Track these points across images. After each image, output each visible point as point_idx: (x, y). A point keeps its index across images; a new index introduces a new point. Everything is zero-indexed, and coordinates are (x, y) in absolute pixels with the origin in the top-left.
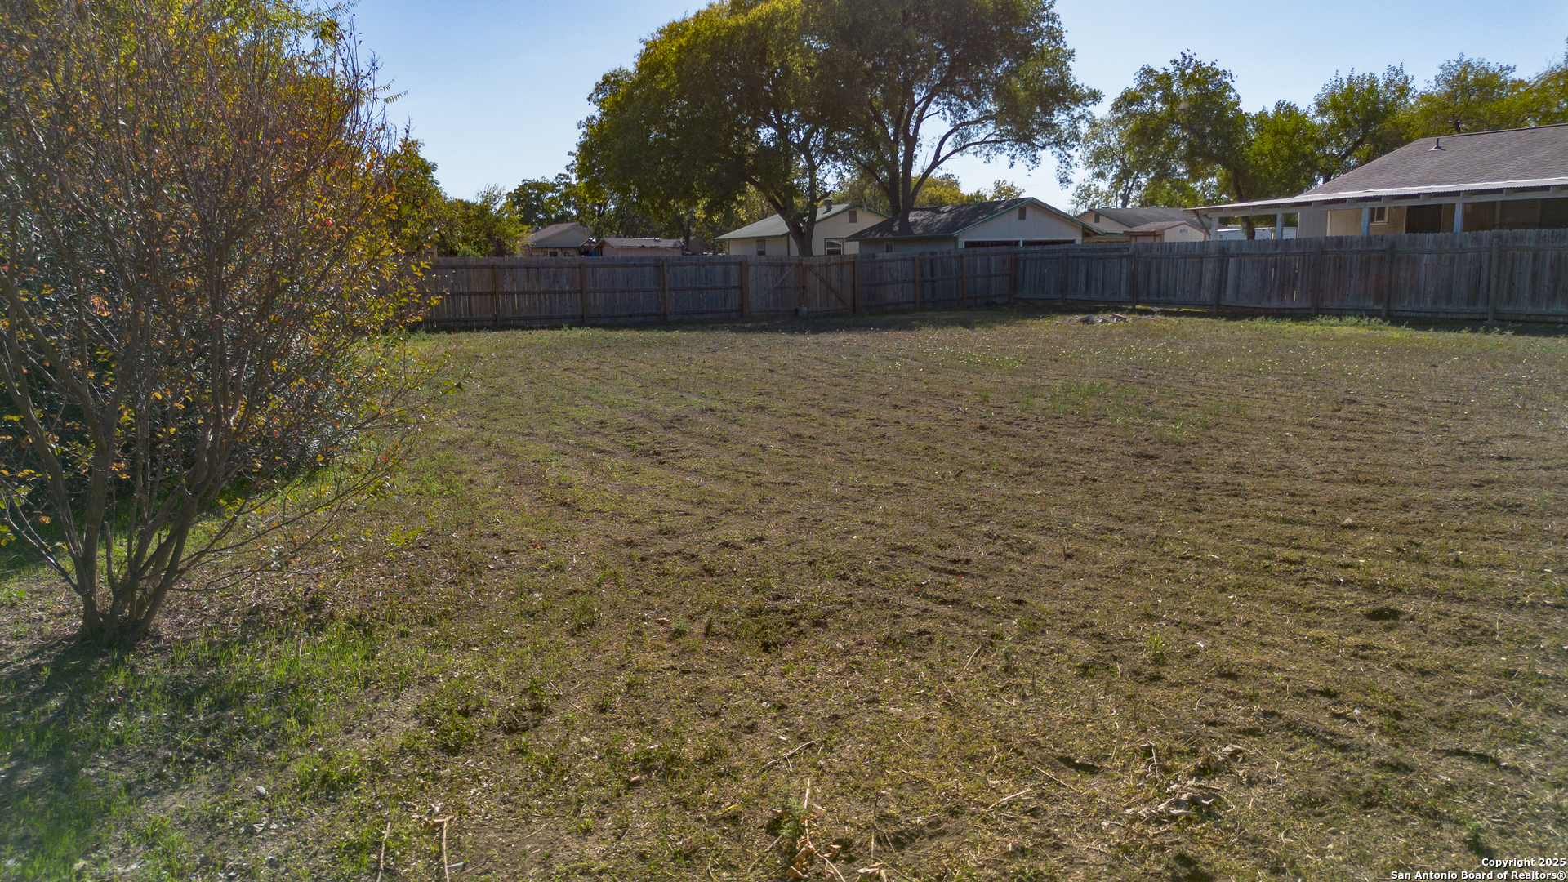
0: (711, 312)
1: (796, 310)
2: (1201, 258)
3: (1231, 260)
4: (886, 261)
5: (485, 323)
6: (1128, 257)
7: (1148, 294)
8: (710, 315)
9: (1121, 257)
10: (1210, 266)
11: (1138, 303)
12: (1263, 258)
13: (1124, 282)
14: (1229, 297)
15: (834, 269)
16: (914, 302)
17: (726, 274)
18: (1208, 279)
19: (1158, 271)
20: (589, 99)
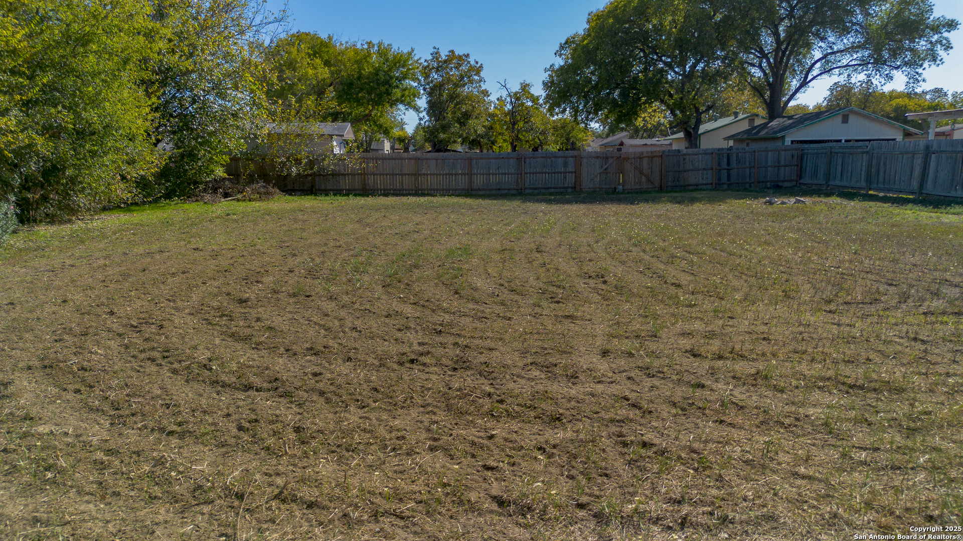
0: (554, 188)
1: (615, 188)
2: (914, 154)
3: (933, 156)
4: (689, 155)
5: (411, 192)
6: (867, 152)
7: (877, 183)
8: (553, 190)
9: (863, 153)
10: (919, 161)
11: (870, 189)
12: (954, 155)
13: (863, 173)
14: (929, 187)
15: (645, 161)
16: (712, 184)
17: (566, 164)
18: (917, 171)
19: (885, 164)
20: (555, 54)
